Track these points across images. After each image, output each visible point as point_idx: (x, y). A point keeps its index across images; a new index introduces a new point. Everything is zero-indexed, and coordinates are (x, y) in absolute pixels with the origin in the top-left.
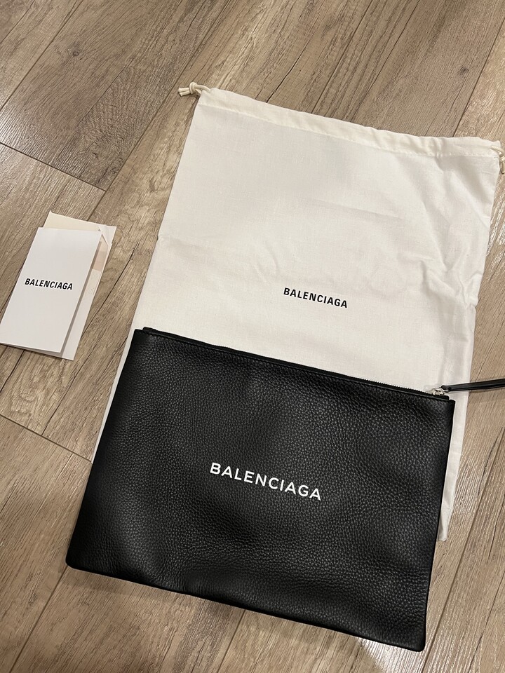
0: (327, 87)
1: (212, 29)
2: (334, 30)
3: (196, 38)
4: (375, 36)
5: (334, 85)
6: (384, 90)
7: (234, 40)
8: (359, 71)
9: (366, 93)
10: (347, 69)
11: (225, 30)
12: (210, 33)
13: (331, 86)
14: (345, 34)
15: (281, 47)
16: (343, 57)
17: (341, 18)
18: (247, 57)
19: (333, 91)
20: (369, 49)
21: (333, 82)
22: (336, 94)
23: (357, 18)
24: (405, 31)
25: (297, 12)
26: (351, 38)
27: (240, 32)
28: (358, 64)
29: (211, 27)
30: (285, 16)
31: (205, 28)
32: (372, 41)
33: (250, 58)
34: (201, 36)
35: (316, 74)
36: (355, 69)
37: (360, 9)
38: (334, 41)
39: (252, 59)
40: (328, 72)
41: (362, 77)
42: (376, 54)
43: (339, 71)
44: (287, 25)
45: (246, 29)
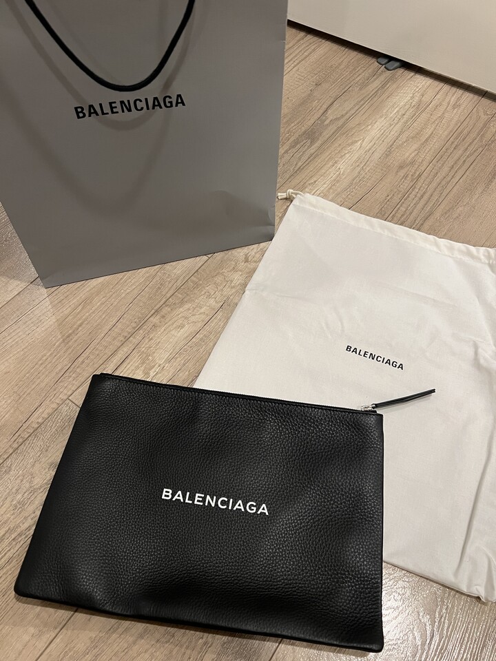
0: (398, 206)
1: (309, 160)
2: (406, 169)
3: (296, 164)
4: (440, 176)
5: (404, 205)
6: (446, 213)
7: (325, 168)
8: (426, 197)
9: (431, 214)
10: (416, 196)
11: (319, 161)
12: (307, 162)
13: (401, 206)
14: (415, 173)
15: (362, 176)
16: (413, 187)
17: (412, 163)
18: (335, 180)
19: (403, 209)
20: (434, 185)
21: (403, 203)
22: (405, 211)
23: (425, 164)
24: (465, 176)
25: (377, 156)
26: (420, 176)
27: (331, 163)
28: (424, 193)
29: (309, 158)
30: (367, 157)
31: (305, 158)
32: (437, 180)
33: (337, 181)
34: (300, 164)
35: (390, 197)
36: (422, 196)
37: (428, 158)
38: (405, 177)
39: (338, 181)
40: (399, 196)
41: (428, 202)
42: (439, 188)
43: (408, 196)
44: (368, 163)
45: (336, 162)
